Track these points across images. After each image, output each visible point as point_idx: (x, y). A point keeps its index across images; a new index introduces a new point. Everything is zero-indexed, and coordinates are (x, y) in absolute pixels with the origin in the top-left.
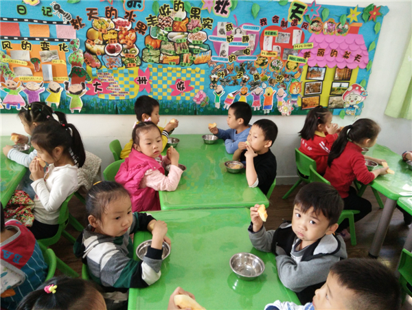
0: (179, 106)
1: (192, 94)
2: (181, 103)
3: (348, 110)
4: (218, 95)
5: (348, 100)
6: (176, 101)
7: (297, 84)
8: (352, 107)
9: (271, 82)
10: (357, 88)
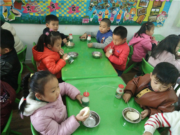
2: (74, 18)
4: (93, 14)
6: (71, 17)
7: (134, 9)
9: (121, 7)
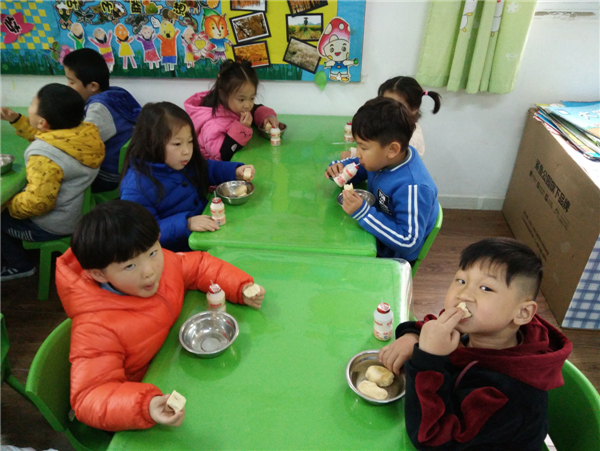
0: (22, 59)
1: (36, 40)
2: (23, 53)
3: (335, 72)
4: (80, 41)
5: (328, 53)
7: (217, 19)
8: (339, 65)
9: (165, 14)
10: (342, 26)
